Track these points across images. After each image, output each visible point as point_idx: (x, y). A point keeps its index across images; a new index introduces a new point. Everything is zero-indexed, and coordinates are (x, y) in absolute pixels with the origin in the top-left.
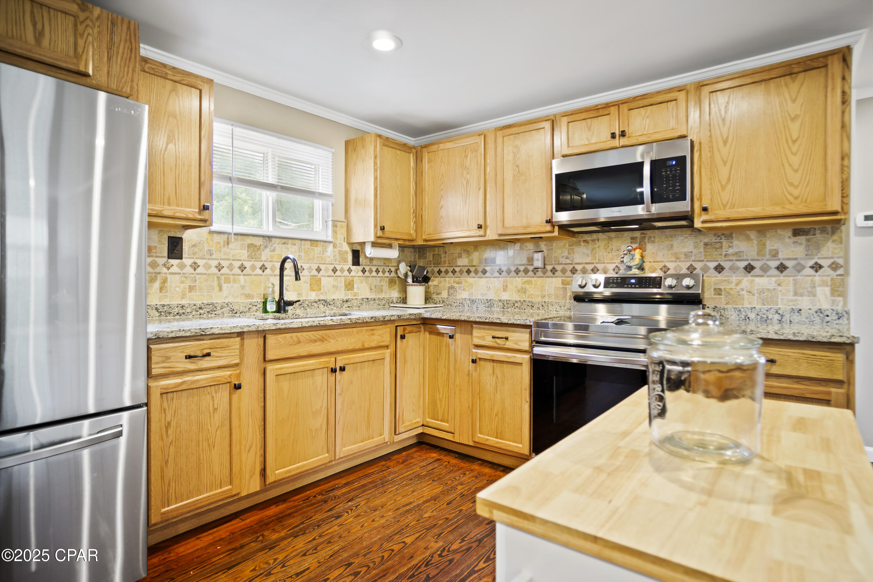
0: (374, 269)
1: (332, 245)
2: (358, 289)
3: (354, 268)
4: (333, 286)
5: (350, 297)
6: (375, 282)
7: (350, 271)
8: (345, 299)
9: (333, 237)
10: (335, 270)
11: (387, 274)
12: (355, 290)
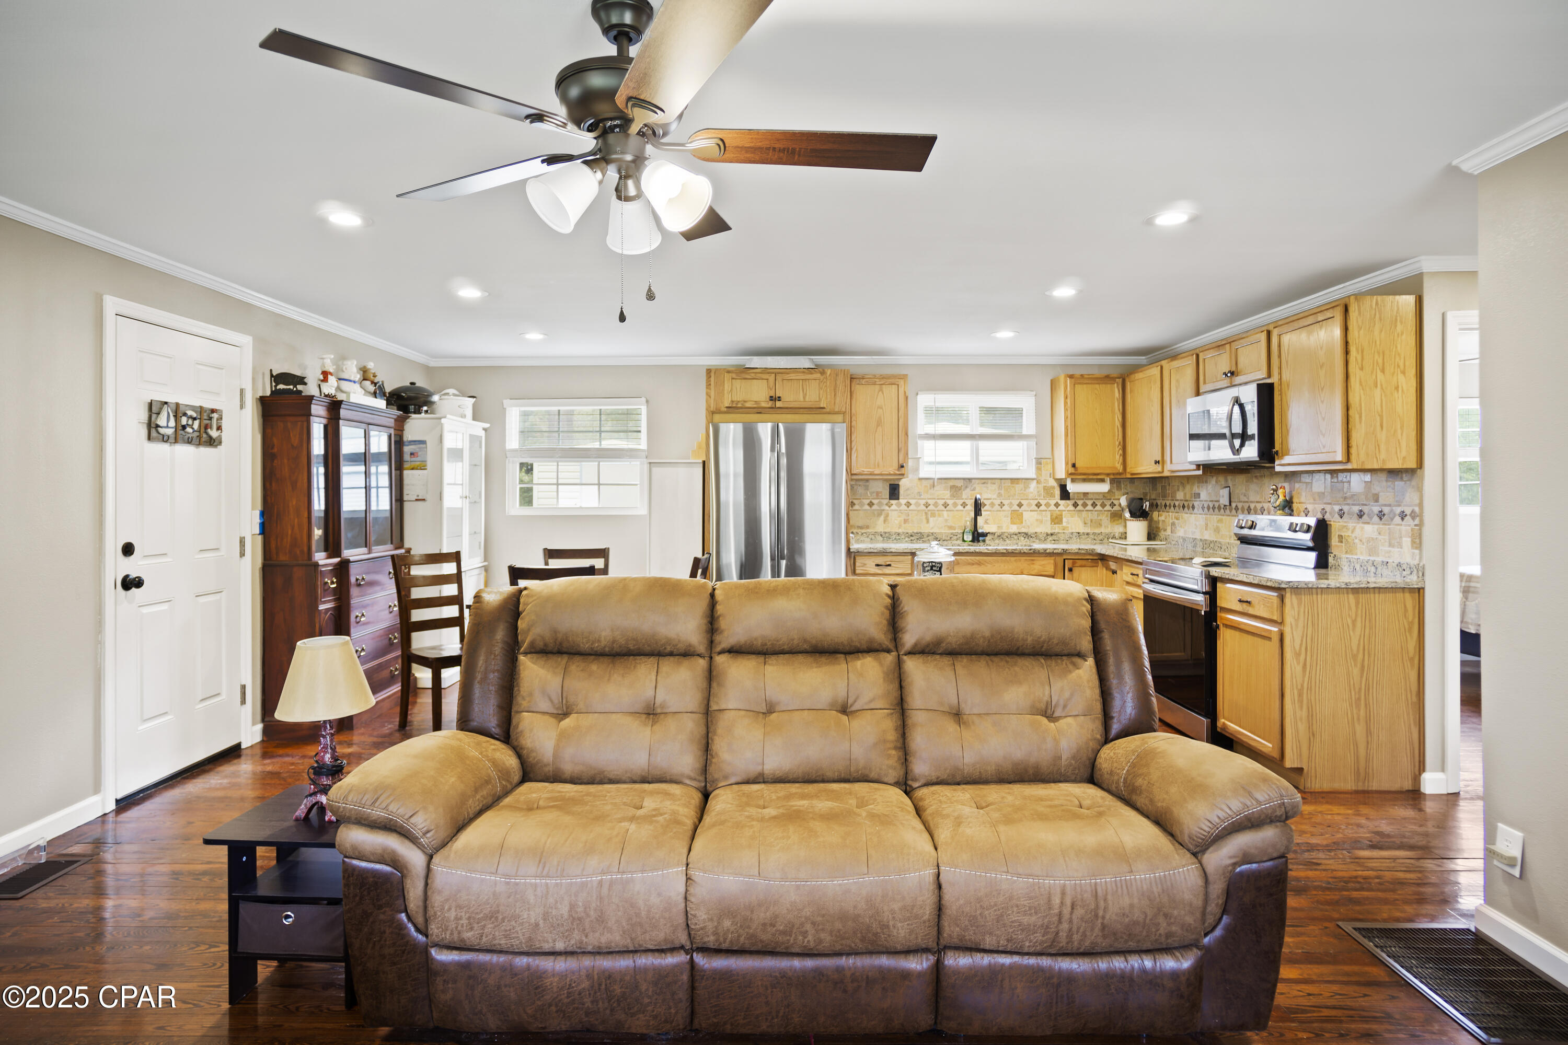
0: (1090, 503)
1: (1035, 481)
2: (1068, 523)
3: (1062, 502)
4: (1037, 520)
5: (1056, 531)
6: (1094, 516)
7: (1057, 505)
8: (1049, 532)
9: (1037, 473)
10: (1038, 505)
11: (1108, 508)
12: (1064, 524)
